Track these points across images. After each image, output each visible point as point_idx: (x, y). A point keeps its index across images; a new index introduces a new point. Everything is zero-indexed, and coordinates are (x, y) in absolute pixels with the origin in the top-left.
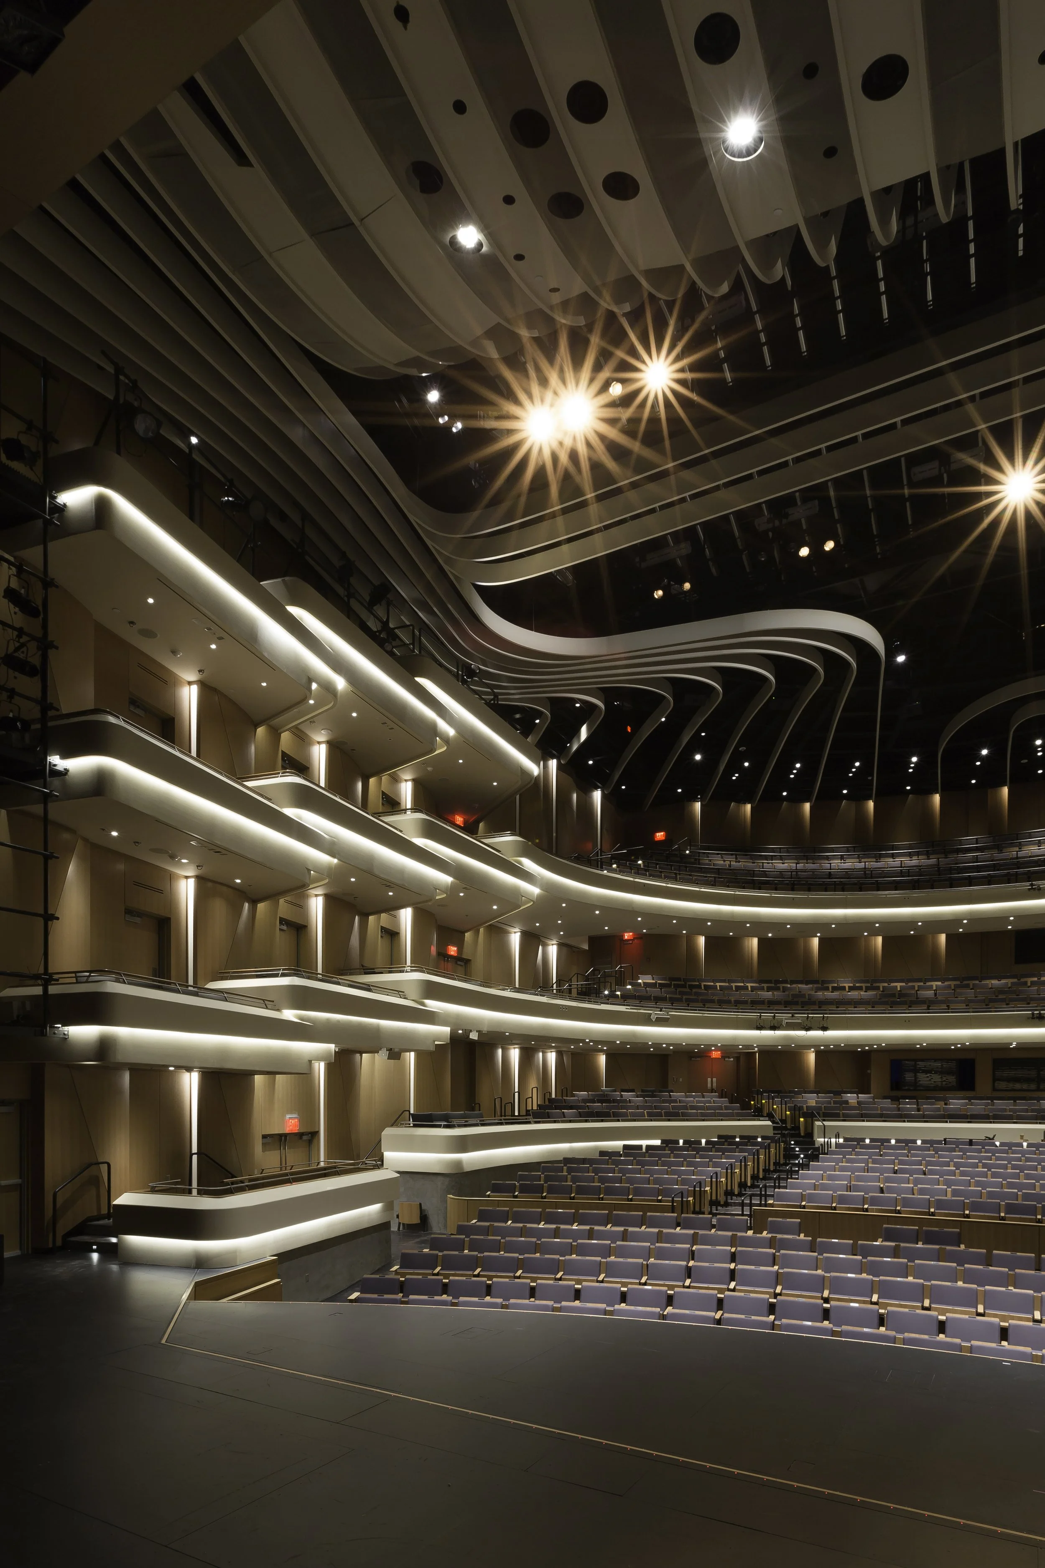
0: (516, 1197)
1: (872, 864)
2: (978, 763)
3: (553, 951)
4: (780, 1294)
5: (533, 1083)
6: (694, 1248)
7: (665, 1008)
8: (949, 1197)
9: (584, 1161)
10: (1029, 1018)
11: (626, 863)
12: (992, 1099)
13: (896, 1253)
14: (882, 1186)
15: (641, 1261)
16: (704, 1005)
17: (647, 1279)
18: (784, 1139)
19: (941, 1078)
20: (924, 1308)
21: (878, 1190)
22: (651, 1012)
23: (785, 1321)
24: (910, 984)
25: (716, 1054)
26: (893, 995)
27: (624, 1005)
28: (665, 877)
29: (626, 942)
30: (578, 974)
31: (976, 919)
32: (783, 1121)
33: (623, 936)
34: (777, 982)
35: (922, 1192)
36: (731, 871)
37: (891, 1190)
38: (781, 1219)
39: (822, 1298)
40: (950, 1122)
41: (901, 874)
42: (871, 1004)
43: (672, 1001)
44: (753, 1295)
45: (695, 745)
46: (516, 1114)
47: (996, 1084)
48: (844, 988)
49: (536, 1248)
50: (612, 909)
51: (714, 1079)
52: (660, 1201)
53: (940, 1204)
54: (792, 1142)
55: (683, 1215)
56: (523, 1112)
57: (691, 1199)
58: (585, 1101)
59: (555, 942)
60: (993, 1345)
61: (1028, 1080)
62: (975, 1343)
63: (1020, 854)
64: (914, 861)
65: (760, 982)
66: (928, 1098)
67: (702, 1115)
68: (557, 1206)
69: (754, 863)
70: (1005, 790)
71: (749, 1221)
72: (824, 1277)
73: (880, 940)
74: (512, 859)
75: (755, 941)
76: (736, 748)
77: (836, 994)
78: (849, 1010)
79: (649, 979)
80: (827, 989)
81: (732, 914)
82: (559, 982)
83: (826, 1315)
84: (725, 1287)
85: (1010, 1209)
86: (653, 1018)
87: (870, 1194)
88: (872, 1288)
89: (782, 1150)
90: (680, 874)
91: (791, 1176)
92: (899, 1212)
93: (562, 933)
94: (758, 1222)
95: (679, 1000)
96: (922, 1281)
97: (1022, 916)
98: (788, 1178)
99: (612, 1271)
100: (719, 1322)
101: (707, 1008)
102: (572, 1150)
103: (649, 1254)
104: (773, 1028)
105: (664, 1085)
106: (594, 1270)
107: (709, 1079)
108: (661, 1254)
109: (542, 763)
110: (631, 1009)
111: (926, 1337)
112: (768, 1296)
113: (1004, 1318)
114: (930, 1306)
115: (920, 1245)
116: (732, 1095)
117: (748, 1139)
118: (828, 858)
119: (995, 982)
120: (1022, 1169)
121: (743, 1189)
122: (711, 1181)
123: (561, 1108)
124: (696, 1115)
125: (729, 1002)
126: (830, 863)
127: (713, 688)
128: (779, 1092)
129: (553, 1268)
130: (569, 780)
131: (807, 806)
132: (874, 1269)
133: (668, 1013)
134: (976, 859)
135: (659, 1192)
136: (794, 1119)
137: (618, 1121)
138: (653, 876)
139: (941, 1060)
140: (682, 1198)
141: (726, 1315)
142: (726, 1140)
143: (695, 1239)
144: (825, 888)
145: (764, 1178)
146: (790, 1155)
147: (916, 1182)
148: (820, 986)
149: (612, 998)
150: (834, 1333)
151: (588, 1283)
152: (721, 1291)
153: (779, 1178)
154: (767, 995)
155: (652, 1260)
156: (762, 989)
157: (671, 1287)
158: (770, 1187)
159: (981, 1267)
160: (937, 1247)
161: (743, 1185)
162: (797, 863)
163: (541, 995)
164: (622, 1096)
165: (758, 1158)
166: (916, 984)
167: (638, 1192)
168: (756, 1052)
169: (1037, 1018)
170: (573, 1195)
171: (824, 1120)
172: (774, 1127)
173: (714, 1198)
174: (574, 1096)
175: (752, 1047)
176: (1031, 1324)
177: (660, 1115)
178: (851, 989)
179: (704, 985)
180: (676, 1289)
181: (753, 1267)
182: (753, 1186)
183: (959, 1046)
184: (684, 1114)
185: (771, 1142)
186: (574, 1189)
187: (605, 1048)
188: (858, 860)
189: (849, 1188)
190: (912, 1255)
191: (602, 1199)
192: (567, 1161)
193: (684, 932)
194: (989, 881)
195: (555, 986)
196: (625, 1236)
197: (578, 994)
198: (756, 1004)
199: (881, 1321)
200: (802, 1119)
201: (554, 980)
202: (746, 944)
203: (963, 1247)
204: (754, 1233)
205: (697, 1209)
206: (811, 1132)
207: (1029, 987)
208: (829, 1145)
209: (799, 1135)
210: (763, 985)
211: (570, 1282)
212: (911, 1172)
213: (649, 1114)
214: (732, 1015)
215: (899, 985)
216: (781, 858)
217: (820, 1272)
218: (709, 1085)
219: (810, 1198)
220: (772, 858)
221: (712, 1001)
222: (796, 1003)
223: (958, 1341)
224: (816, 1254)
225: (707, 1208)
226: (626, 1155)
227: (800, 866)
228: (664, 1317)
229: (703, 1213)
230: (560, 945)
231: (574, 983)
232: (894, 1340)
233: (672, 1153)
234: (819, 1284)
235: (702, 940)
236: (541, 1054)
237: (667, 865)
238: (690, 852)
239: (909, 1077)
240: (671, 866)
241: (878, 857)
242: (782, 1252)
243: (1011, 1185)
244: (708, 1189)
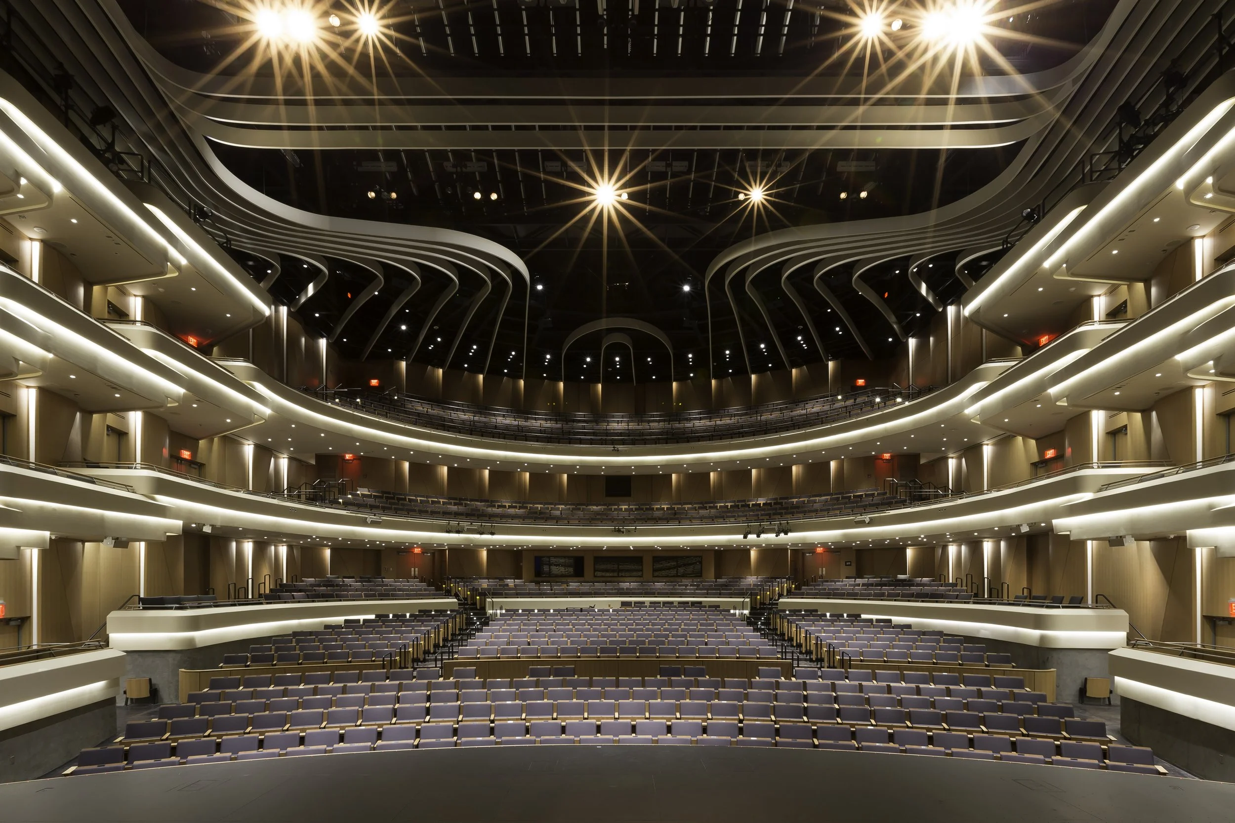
0: (248, 666)
1: (522, 423)
2: (585, 366)
3: (284, 463)
4: (461, 721)
5: (266, 571)
6: (399, 695)
7: (378, 514)
8: (569, 645)
9: (311, 633)
10: (613, 531)
11: (348, 399)
12: (593, 582)
13: (537, 684)
14: (529, 641)
15: (357, 708)
16: (408, 513)
17: (362, 722)
18: (466, 612)
19: (565, 569)
20: (553, 719)
21: (526, 643)
22: (367, 516)
23: (464, 739)
24: (546, 506)
25: (417, 551)
26: (536, 513)
27: (345, 510)
28: (378, 414)
29: (347, 462)
30: (306, 483)
31: (584, 466)
32: (466, 599)
33: (344, 456)
34: (461, 499)
35: (553, 643)
36: (428, 415)
37: (534, 643)
38: (463, 668)
39: (490, 720)
40: (570, 597)
41: (540, 432)
42: (523, 518)
43: (384, 509)
44: (441, 724)
45: (401, 317)
46: (250, 597)
47: (596, 574)
48: (505, 506)
49: (266, 707)
50: (335, 435)
51: (417, 569)
52: (374, 661)
53: (564, 650)
54: (472, 614)
55: (391, 670)
56: (256, 596)
57: (398, 658)
58: (312, 585)
59: (285, 456)
60: (592, 737)
61: (613, 571)
62: (582, 737)
63: (608, 427)
64: (548, 425)
65: (450, 498)
66: (557, 582)
67: (407, 595)
68: (286, 671)
69: (445, 412)
70: (600, 386)
71: (440, 672)
72: (491, 705)
73: (527, 475)
74: (246, 382)
75: (445, 469)
76: (431, 326)
77: (500, 510)
78: (508, 522)
79: (366, 492)
80: (494, 506)
81: (429, 448)
82: (289, 488)
83: (492, 731)
84: (423, 720)
85: (603, 650)
86: (369, 521)
87: (522, 647)
88: (522, 709)
89: (464, 619)
90: (390, 413)
91: (470, 637)
92: (539, 657)
93: (292, 449)
94: (447, 670)
95: (390, 509)
96: (552, 701)
97: (609, 466)
98: (468, 639)
99: (332, 719)
100: (417, 746)
101: (411, 515)
102: (300, 625)
103: (364, 702)
104: (458, 532)
105: (378, 573)
106: (318, 720)
107: (413, 569)
108: (374, 701)
109: (273, 307)
110: (351, 513)
111: (554, 737)
112: (452, 723)
113: (598, 720)
114: (557, 717)
115: (551, 678)
116: (429, 581)
117: (441, 612)
118: (494, 415)
119: (595, 507)
120: (609, 625)
121: (437, 649)
122: (413, 644)
123: (291, 591)
124: (402, 595)
125: (427, 512)
126: (496, 419)
127: (415, 278)
128: (462, 578)
129: (281, 722)
130: (297, 326)
131: (481, 377)
132: (523, 697)
133: (380, 518)
134: (584, 428)
135: (373, 654)
136: (473, 597)
137: (341, 601)
138: (368, 412)
139: (565, 557)
140: (391, 658)
141: (422, 741)
142: (424, 614)
143: (400, 688)
144: (493, 435)
145: (452, 640)
146: (470, 622)
147: (550, 637)
148: (490, 504)
149: (334, 503)
150: (497, 743)
151: (312, 730)
152: (418, 724)
153: (462, 640)
154: (454, 508)
155: (366, 707)
156: (451, 504)
157: (380, 726)
158: (456, 646)
159: (586, 688)
160: (562, 678)
161: (436, 646)
162: (474, 416)
163: (272, 498)
164: (343, 581)
165: (448, 626)
166: (550, 506)
167: (356, 655)
168: (447, 549)
169: (617, 531)
170: (300, 661)
171: (493, 598)
172: (459, 603)
173: (415, 656)
174: (303, 581)
175: (443, 545)
176: (613, 721)
177: (374, 595)
178: (510, 507)
179: (408, 498)
180: (385, 727)
181: (442, 704)
182: (444, 646)
183: (575, 548)
184: (393, 595)
185: (457, 614)
186: (301, 657)
187: (330, 544)
188: (514, 419)
189: (508, 643)
190: (546, 685)
191: (326, 663)
192: (295, 634)
193: (393, 457)
194: (591, 442)
195: (286, 492)
196: (344, 690)
197: (306, 499)
198: (446, 514)
199: (527, 731)
200: (478, 597)
201: (285, 487)
202: (439, 472)
203: (576, 676)
204: (444, 679)
205: (403, 665)
206: (484, 606)
207: (613, 512)
208: (496, 614)
209: (476, 609)
210: (451, 501)
211: (296, 731)
212: (547, 631)
213: (366, 595)
214: (429, 521)
215: (539, 506)
216: (463, 411)
217: (489, 702)
218: (413, 573)
219: (483, 652)
220: (457, 410)
221: (414, 511)
222: (473, 515)
223: (572, 737)
224: (486, 690)
225: (410, 664)
226: (346, 627)
227: (476, 418)
228: (374, 749)
229: (408, 668)
230: (291, 459)
231: (303, 490)
232: (535, 742)
233: (384, 624)
234: (487, 711)
235: (406, 465)
236: (273, 548)
237: (380, 405)
238: (398, 398)
239: (546, 568)
240: (383, 406)
241: (527, 419)
242: (463, 691)
243: (603, 636)
244: (411, 650)
